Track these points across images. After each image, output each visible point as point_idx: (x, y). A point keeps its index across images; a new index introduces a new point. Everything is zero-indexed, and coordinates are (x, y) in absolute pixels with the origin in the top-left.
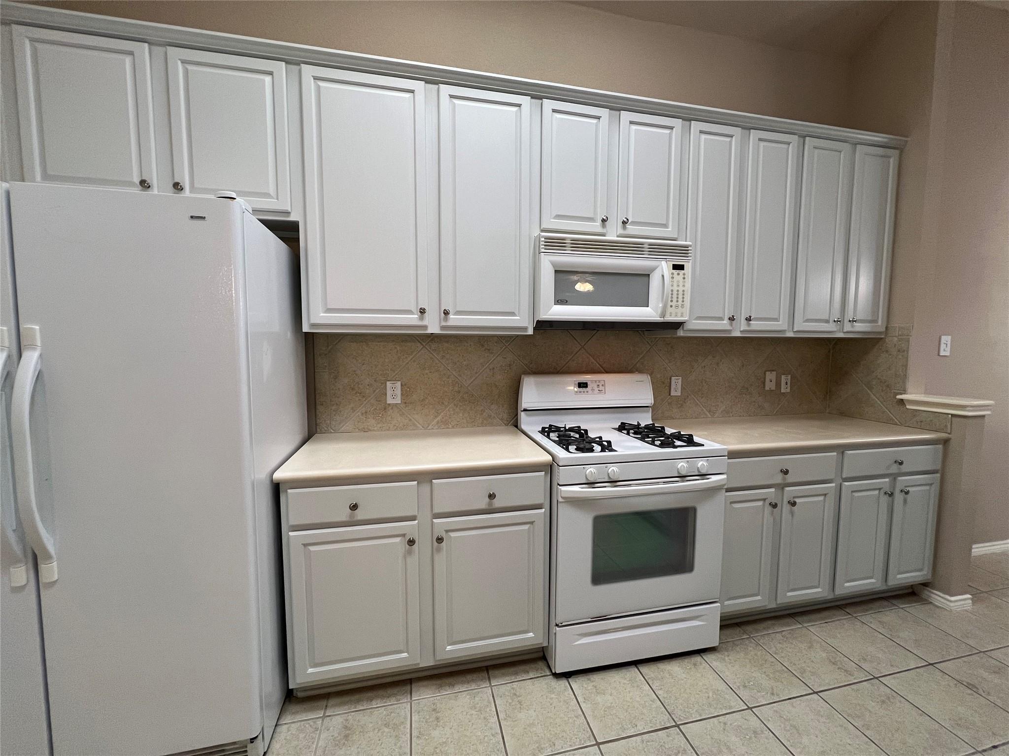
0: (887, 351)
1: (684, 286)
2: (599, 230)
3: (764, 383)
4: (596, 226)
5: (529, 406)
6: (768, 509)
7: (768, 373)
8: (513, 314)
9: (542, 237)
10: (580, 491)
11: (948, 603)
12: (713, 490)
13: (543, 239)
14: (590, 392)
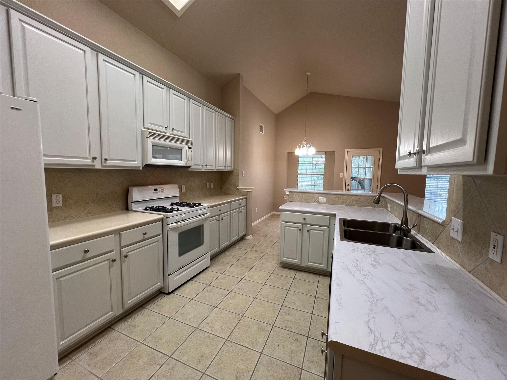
0: (234, 175)
1: (192, 154)
2: (164, 131)
3: (207, 186)
4: (163, 129)
5: (136, 200)
6: (217, 222)
7: (207, 182)
8: (134, 161)
9: (148, 131)
10: (175, 225)
11: (248, 238)
12: (206, 219)
13: (148, 132)
14: (159, 192)
